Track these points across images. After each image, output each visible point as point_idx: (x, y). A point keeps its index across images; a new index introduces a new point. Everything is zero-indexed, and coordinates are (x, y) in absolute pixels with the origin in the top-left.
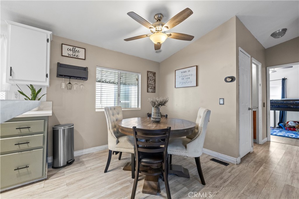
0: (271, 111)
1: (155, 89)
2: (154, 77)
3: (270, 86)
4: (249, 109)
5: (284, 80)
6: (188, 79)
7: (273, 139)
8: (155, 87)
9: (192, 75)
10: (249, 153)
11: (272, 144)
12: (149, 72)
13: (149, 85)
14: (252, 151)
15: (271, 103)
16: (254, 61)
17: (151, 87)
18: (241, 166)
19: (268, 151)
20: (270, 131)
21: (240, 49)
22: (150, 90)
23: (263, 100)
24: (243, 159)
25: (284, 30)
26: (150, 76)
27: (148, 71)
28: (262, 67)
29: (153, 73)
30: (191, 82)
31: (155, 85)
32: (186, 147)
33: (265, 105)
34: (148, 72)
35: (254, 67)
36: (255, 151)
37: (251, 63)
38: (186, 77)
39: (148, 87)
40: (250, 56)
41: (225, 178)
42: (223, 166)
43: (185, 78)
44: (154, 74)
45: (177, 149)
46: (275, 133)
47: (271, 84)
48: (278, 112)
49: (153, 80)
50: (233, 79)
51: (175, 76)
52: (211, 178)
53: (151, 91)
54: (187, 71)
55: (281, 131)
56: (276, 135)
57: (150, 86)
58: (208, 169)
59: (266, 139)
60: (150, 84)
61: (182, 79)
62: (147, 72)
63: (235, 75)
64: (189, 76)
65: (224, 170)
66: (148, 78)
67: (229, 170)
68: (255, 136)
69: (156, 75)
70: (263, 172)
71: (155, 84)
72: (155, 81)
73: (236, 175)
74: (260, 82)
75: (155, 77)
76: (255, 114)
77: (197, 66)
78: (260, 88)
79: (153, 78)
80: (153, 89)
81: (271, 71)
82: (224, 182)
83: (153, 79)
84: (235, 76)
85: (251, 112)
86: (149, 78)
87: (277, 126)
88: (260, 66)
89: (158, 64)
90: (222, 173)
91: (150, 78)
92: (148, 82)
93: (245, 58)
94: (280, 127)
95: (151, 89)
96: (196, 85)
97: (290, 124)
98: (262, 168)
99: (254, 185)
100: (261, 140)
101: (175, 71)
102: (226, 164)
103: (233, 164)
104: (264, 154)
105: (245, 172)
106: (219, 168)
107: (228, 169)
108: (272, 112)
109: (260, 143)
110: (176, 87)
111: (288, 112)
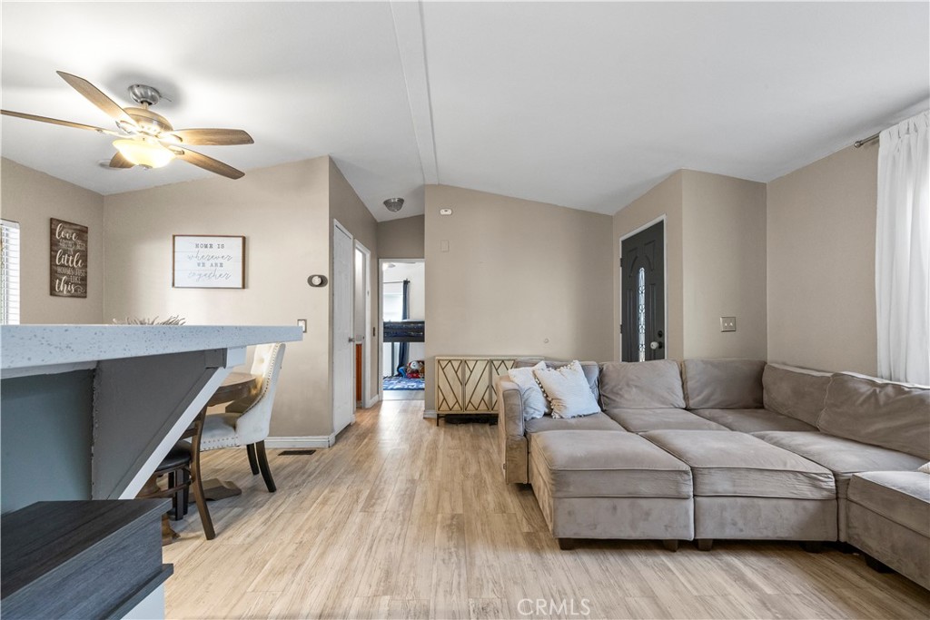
0: (384, 344)
1: (85, 285)
2: (79, 242)
3: (384, 294)
4: (350, 340)
5: (406, 283)
6: (219, 268)
7: (387, 395)
8: (84, 279)
9: (229, 258)
10: (349, 425)
11: (385, 405)
12: (60, 221)
13: (59, 270)
14: (354, 422)
15: (385, 328)
16: (358, 245)
17: (69, 276)
18: (335, 448)
19: (377, 416)
20: (383, 384)
21: (336, 221)
22: (63, 288)
23: (372, 323)
24: (338, 437)
25: (401, 201)
26: (65, 238)
27: (51, 219)
28: (372, 257)
29: (78, 227)
30: (227, 276)
31: (86, 273)
32: (235, 427)
33: (376, 332)
34: (53, 222)
35: (359, 256)
36: (359, 420)
37: (354, 247)
38: (213, 261)
39: (53, 275)
40: (352, 237)
41: (310, 470)
42: (306, 457)
43: (208, 264)
44: (82, 232)
45: (212, 437)
46: (391, 387)
47: (386, 290)
48: (397, 345)
49: (75, 252)
50: (323, 282)
51: (174, 252)
52: (285, 479)
53: (69, 292)
54: (215, 246)
55: (399, 382)
56: (392, 389)
57: (64, 275)
58: (277, 469)
59: (376, 398)
60: (62, 266)
61: (199, 265)
62: (51, 223)
63: (326, 274)
64: (220, 260)
65: (308, 461)
66: (54, 244)
67: (316, 458)
68: (359, 396)
69: (91, 237)
70: (367, 444)
71: (86, 266)
72: (84, 257)
73: (327, 461)
74: (368, 288)
75: (86, 242)
76: (359, 349)
77: (244, 238)
78: (368, 299)
79: (75, 244)
80: (76, 284)
81: (385, 266)
82: (309, 476)
83: (78, 251)
84: (327, 276)
85: (352, 347)
86: (57, 245)
87: (396, 373)
88: (368, 256)
89: (98, 200)
90: (303, 467)
91: (63, 245)
92: (52, 258)
93: (344, 238)
94: (400, 375)
95: (67, 283)
96: (241, 286)
97: (413, 367)
98: (366, 440)
99: (353, 463)
100: (369, 400)
101: (174, 236)
102: (310, 452)
103: (323, 449)
104: (371, 422)
105: (342, 452)
106: (298, 462)
107: (314, 457)
108: (387, 347)
109: (367, 407)
110: (176, 285)
111: (411, 343)
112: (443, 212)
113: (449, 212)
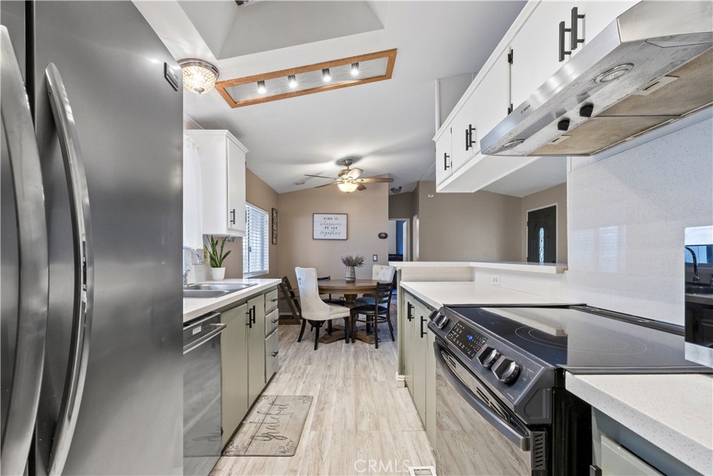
1: (277, 239)
6: (335, 229)
8: (277, 236)
9: (340, 225)
13: (274, 232)
22: (274, 240)
25: (401, 188)
26: (275, 217)
29: (276, 211)
30: (339, 234)
34: (273, 209)
43: (330, 227)
50: (386, 237)
51: (313, 222)
54: (333, 219)
61: (325, 228)
64: (336, 226)
72: (277, 225)
77: (347, 215)
84: (388, 233)
86: (273, 220)
89: (277, 197)
92: (273, 226)
96: (346, 238)
101: (314, 214)
110: (315, 238)
112: (429, 196)
113: (433, 196)
